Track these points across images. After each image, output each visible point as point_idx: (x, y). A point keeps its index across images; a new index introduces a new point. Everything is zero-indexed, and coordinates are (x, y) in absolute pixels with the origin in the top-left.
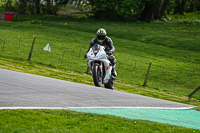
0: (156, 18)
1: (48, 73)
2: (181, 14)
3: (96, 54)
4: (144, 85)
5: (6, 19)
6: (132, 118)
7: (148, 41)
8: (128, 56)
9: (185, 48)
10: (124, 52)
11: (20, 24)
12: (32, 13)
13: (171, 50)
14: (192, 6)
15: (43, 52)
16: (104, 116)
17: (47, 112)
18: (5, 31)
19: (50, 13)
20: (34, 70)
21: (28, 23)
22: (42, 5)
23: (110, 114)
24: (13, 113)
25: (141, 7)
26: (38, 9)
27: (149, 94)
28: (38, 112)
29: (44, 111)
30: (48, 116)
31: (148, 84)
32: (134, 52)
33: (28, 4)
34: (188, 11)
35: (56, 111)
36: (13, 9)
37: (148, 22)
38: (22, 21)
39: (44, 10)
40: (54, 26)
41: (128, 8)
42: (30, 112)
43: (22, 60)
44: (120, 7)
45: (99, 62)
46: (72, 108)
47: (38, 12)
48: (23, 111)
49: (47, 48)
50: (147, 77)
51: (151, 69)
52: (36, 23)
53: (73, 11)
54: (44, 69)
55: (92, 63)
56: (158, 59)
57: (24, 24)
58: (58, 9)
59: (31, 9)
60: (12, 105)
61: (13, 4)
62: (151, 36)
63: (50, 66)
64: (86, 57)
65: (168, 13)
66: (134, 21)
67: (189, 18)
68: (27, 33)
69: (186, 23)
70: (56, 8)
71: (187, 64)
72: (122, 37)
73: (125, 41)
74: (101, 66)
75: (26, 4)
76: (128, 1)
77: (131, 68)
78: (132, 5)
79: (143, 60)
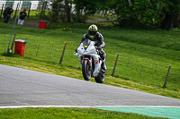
0: (175, 27)
1: (78, 75)
4: (164, 87)
5: (40, 27)
7: (168, 47)
8: (149, 60)
10: (146, 56)
11: (52, 31)
12: (64, 22)
15: (73, 56)
16: (128, 114)
17: (77, 110)
18: (39, 38)
19: (79, 21)
20: (65, 73)
21: (60, 31)
22: (73, 15)
23: (134, 112)
24: (46, 111)
25: (161, 16)
26: (69, 18)
27: (169, 95)
28: (69, 111)
29: (74, 109)
30: (77, 113)
31: (167, 85)
32: (156, 57)
33: (60, 13)
36: (46, 18)
37: (168, 30)
38: (54, 28)
39: (74, 19)
41: (150, 17)
42: (61, 110)
43: (54, 63)
44: (142, 17)
45: (89, 57)
46: (99, 107)
47: (69, 21)
48: (55, 109)
50: (167, 79)
51: (171, 72)
52: (67, 30)
53: (100, 20)
54: (74, 71)
56: (177, 63)
57: (56, 31)
58: (87, 18)
60: (45, 104)
61: (46, 14)
62: (170, 43)
63: (79, 68)
66: (155, 29)
68: (58, 40)
70: (85, 17)
72: (144, 43)
73: (146, 47)
74: (91, 61)
75: (57, 14)
76: (149, 12)
77: (152, 71)
78: (153, 15)
79: (163, 64)
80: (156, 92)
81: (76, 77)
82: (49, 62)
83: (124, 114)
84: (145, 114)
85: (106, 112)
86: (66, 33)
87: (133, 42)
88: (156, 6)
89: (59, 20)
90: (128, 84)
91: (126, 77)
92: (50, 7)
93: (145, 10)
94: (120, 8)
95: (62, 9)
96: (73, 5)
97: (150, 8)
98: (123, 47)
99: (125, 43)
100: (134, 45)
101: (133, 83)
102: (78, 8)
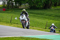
1: (17, 26)
2: (56, 6)
3: (22, 17)
5: (3, 10)
6: (41, 38)
8: (40, 20)
9: (57, 17)
11: (7, 11)
13: (53, 17)
14: (59, 4)
15: (15, 20)
16: (33, 38)
18: (3, 14)
20: (12, 25)
21: (10, 11)
22: (14, 6)
23: (35, 37)
24: (5, 38)
25: (44, 5)
26: (13, 7)
27: (47, 31)
28: (13, 38)
29: (15, 37)
30: (16, 39)
33: (10, 5)
34: (58, 6)
35: (18, 37)
36: (5, 7)
38: (8, 11)
39: (15, 7)
40: (18, 12)
42: (11, 38)
44: (37, 5)
47: (13, 8)
48: (8, 38)
49: (16, 18)
50: (46, 26)
51: (48, 23)
52: (12, 11)
54: (15, 25)
55: (21, 21)
57: (9, 11)
59: (11, 7)
61: (5, 6)
62: (47, 14)
63: (17, 24)
64: (19, 19)
65: (52, 6)
67: (58, 7)
68: (10, 14)
69: (57, 9)
71: (58, 21)
72: (38, 14)
73: (39, 15)
74: (25, 21)
75: (9, 5)
76: (40, 3)
77: (42, 23)
78: (41, 4)
79: (45, 21)
80: (43, 30)
81: (16, 27)
82: (7, 22)
83: (31, 38)
84: (38, 38)
85: (25, 38)
86: (12, 12)
87: (35, 14)
88: (42, 2)
89: (10, 8)
90: (33, 28)
91: (33, 26)
92: (6, 4)
93: (38, 3)
94: (30, 3)
95: (11, 4)
96: (14, 3)
97: (40, 2)
98: (31, 16)
99: (32, 14)
100: (35, 15)
101: (35, 28)
102: (16, 3)
